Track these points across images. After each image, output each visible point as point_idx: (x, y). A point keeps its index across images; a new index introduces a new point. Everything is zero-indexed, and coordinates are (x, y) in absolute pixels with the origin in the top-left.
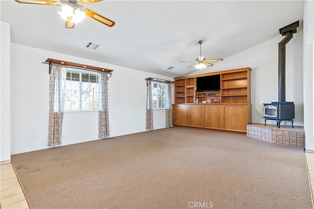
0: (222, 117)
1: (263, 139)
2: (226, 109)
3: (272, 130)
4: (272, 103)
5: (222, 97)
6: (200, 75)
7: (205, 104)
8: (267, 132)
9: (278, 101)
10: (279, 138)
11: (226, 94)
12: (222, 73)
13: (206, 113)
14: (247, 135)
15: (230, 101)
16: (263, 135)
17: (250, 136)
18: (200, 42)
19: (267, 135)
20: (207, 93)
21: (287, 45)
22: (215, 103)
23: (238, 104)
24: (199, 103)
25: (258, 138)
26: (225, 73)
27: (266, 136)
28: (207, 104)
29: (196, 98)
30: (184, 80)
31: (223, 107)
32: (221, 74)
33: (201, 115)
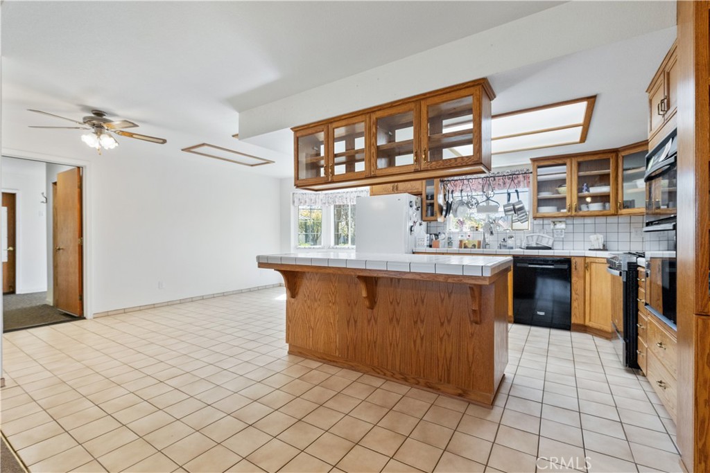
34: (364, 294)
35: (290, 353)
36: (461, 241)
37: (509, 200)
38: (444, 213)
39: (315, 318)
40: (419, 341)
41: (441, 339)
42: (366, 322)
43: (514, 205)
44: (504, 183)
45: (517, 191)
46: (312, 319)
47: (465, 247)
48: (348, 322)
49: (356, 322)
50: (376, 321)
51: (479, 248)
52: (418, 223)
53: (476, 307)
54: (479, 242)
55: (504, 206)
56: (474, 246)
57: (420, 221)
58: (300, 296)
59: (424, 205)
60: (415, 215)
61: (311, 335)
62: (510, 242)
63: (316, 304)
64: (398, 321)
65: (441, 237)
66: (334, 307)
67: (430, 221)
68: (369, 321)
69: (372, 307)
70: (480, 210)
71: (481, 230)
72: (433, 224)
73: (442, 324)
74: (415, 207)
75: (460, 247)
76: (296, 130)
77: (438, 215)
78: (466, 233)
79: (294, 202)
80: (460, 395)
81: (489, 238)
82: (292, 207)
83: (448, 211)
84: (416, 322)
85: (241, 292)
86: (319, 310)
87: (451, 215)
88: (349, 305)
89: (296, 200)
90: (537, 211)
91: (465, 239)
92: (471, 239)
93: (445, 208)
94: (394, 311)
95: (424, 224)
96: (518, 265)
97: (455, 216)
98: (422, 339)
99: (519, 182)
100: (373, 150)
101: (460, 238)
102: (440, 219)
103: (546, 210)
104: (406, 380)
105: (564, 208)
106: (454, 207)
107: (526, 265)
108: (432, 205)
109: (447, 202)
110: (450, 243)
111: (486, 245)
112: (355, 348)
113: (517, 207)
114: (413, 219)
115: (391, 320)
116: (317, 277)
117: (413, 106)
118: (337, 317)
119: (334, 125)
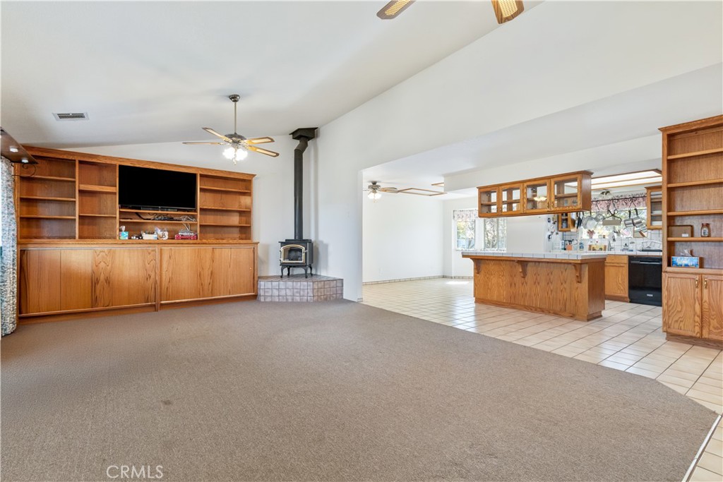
0: (207, 273)
1: (298, 299)
2: (217, 252)
3: (313, 282)
4: (286, 240)
5: (201, 226)
6: (139, 161)
7: (150, 243)
8: (304, 286)
9: (293, 238)
10: (321, 293)
11: (211, 220)
12: (202, 173)
13: (165, 265)
14: (262, 299)
15: (209, 235)
16: (297, 292)
17: (268, 299)
18: (234, 98)
19: (304, 292)
20: (148, 212)
21: (305, 154)
22: (182, 239)
23: (224, 241)
24: (130, 238)
25: (287, 299)
26: (210, 174)
27: (302, 293)
28: (158, 242)
29: (121, 224)
30: (72, 163)
31: (210, 248)
32: (198, 173)
33: (150, 273)
34: (521, 270)
35: (476, 302)
36: (590, 246)
37: (630, 216)
38: (576, 225)
39: (491, 283)
40: (550, 293)
41: (562, 291)
42: (521, 284)
43: (632, 220)
44: (626, 204)
45: (636, 210)
47: (594, 250)
48: (511, 285)
49: (515, 284)
50: (526, 284)
51: (605, 250)
52: (555, 233)
53: (578, 275)
54: (605, 247)
56: (601, 249)
57: (556, 231)
58: (482, 272)
59: (560, 220)
60: (552, 227)
61: (489, 293)
62: (631, 247)
64: (538, 283)
65: (574, 242)
66: (503, 278)
67: (565, 231)
68: (523, 284)
69: (524, 277)
70: (606, 223)
71: (607, 237)
72: (567, 233)
73: (562, 284)
74: (552, 222)
75: (590, 249)
76: (479, 188)
77: (571, 226)
78: (595, 240)
79: (454, 217)
81: (613, 244)
82: (453, 221)
83: (580, 223)
84: (548, 284)
85: (420, 279)
86: (494, 279)
87: (582, 227)
88: (511, 276)
89: (456, 216)
90: (651, 224)
91: (593, 244)
92: (598, 244)
93: (577, 222)
94: (536, 279)
95: (560, 233)
96: (632, 262)
97: (585, 228)
98: (552, 291)
99: (639, 202)
100: (525, 201)
101: (589, 243)
102: (573, 230)
104: (543, 311)
106: (584, 222)
107: (638, 262)
108: (567, 220)
109: (579, 218)
110: (581, 247)
111: (611, 249)
112: (515, 297)
113: (635, 221)
114: (551, 230)
115: (535, 283)
116: (492, 263)
117: (546, 181)
118: (505, 283)
119: (503, 187)
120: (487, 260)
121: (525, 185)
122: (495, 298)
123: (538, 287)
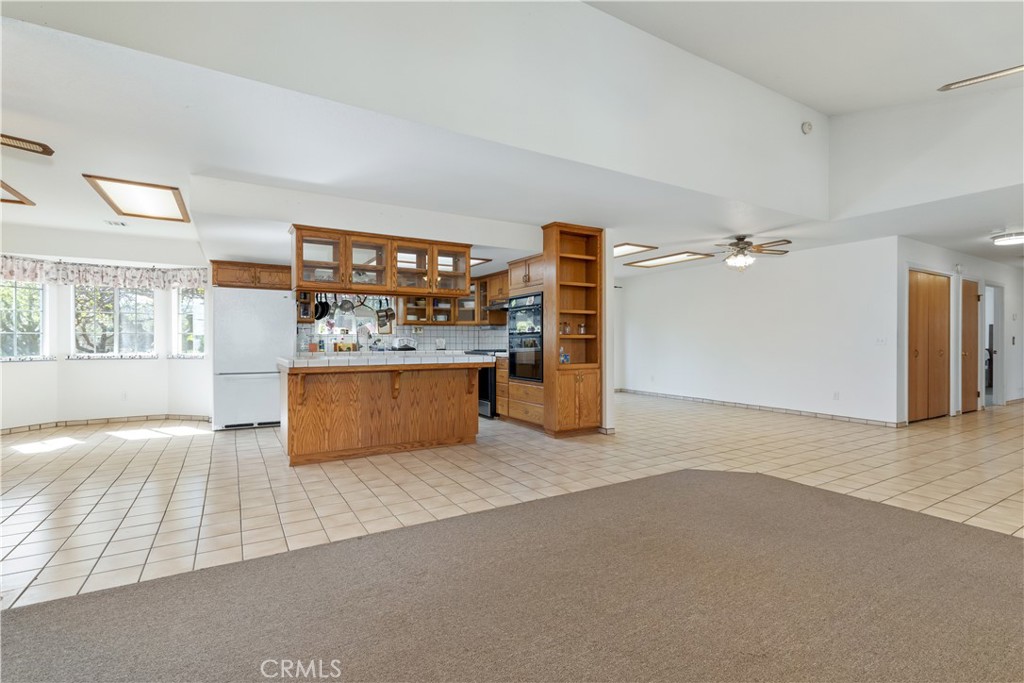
35: (292, 464)
37: (380, 307)
39: (331, 419)
40: (433, 415)
41: (449, 409)
42: (390, 410)
43: (386, 312)
45: (388, 299)
46: (328, 421)
48: (372, 415)
49: (379, 412)
50: (399, 408)
55: (377, 312)
56: (349, 349)
61: (326, 437)
63: (333, 406)
64: (418, 404)
66: (356, 404)
68: (393, 409)
73: (449, 399)
75: (335, 350)
80: (459, 442)
84: (431, 402)
86: (337, 410)
88: (372, 399)
90: (406, 319)
91: (339, 341)
92: (344, 342)
94: (415, 396)
97: (329, 319)
98: (436, 411)
101: (334, 341)
103: (411, 318)
104: (423, 445)
105: (424, 317)
112: (379, 434)
115: (412, 404)
116: (334, 379)
117: (427, 246)
118: (359, 413)
119: (353, 238)
120: (322, 374)
121: (396, 244)
122: (340, 445)
123: (418, 409)
